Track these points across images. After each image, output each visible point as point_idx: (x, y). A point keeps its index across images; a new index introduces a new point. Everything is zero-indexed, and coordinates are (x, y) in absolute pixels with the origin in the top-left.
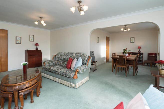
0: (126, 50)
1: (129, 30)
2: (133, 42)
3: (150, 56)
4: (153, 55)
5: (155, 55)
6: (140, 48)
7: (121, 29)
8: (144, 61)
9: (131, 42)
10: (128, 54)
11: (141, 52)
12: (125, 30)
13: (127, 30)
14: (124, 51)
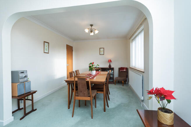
0: (92, 65)
1: (96, 32)
2: (103, 54)
3: (121, 71)
4: (125, 70)
5: (126, 70)
6: (110, 61)
7: (85, 30)
8: (115, 79)
9: (100, 55)
10: (95, 71)
11: (112, 67)
12: (91, 32)
13: (94, 33)
14: (90, 67)
